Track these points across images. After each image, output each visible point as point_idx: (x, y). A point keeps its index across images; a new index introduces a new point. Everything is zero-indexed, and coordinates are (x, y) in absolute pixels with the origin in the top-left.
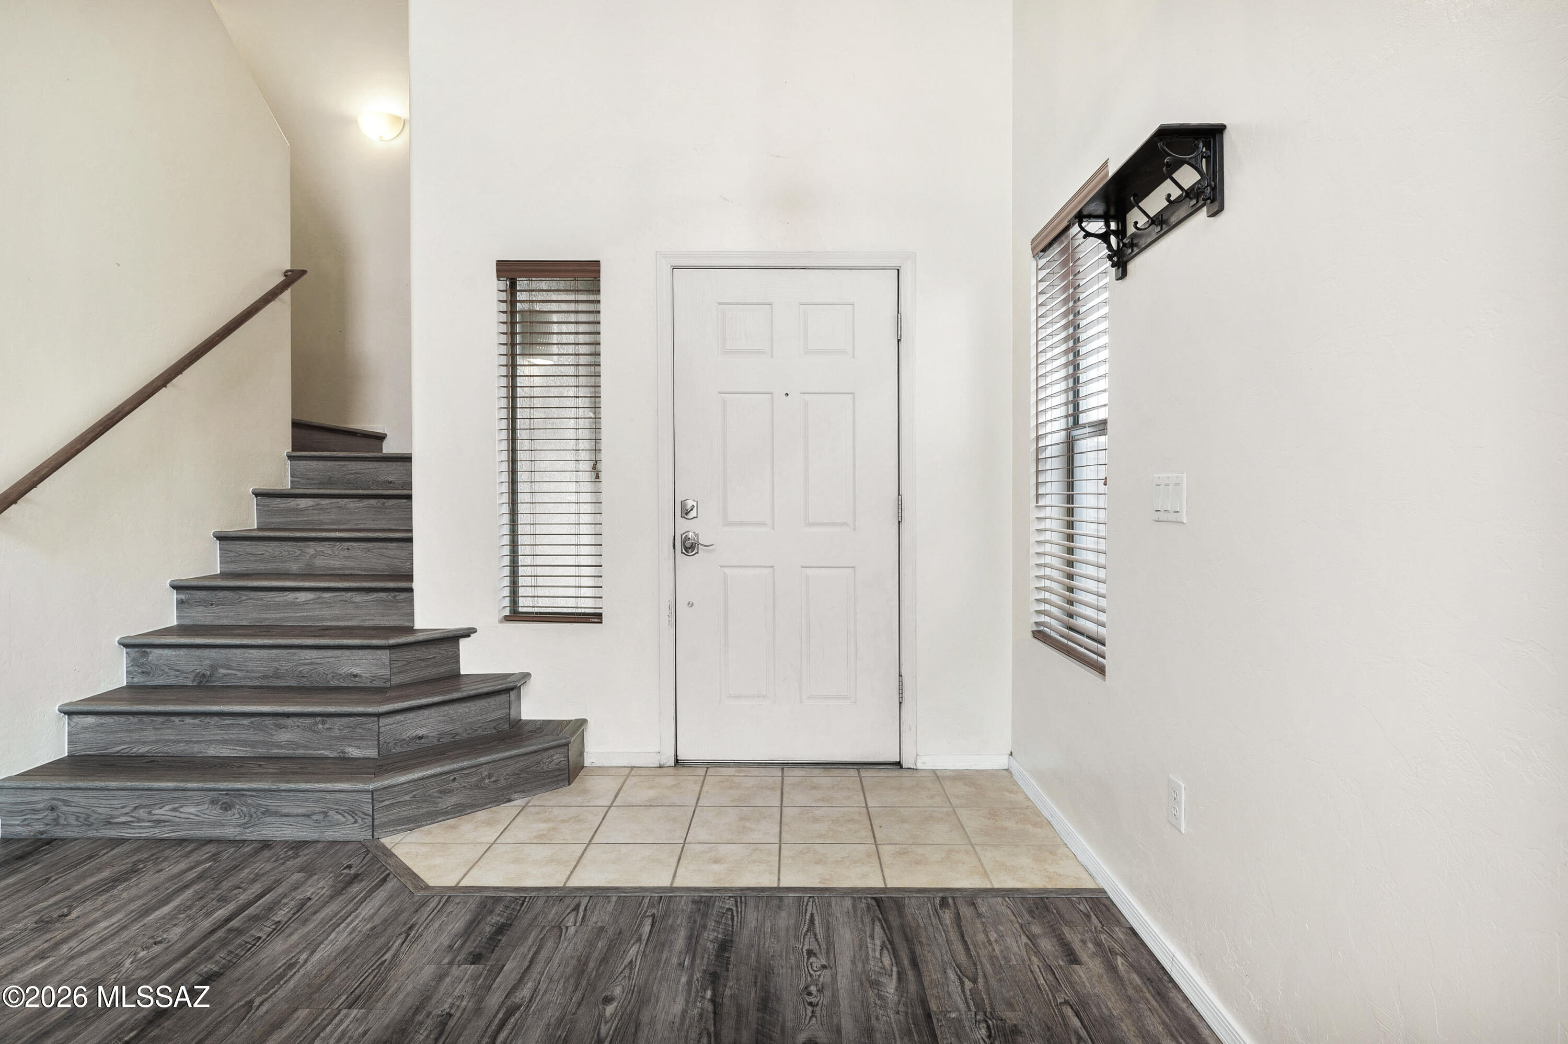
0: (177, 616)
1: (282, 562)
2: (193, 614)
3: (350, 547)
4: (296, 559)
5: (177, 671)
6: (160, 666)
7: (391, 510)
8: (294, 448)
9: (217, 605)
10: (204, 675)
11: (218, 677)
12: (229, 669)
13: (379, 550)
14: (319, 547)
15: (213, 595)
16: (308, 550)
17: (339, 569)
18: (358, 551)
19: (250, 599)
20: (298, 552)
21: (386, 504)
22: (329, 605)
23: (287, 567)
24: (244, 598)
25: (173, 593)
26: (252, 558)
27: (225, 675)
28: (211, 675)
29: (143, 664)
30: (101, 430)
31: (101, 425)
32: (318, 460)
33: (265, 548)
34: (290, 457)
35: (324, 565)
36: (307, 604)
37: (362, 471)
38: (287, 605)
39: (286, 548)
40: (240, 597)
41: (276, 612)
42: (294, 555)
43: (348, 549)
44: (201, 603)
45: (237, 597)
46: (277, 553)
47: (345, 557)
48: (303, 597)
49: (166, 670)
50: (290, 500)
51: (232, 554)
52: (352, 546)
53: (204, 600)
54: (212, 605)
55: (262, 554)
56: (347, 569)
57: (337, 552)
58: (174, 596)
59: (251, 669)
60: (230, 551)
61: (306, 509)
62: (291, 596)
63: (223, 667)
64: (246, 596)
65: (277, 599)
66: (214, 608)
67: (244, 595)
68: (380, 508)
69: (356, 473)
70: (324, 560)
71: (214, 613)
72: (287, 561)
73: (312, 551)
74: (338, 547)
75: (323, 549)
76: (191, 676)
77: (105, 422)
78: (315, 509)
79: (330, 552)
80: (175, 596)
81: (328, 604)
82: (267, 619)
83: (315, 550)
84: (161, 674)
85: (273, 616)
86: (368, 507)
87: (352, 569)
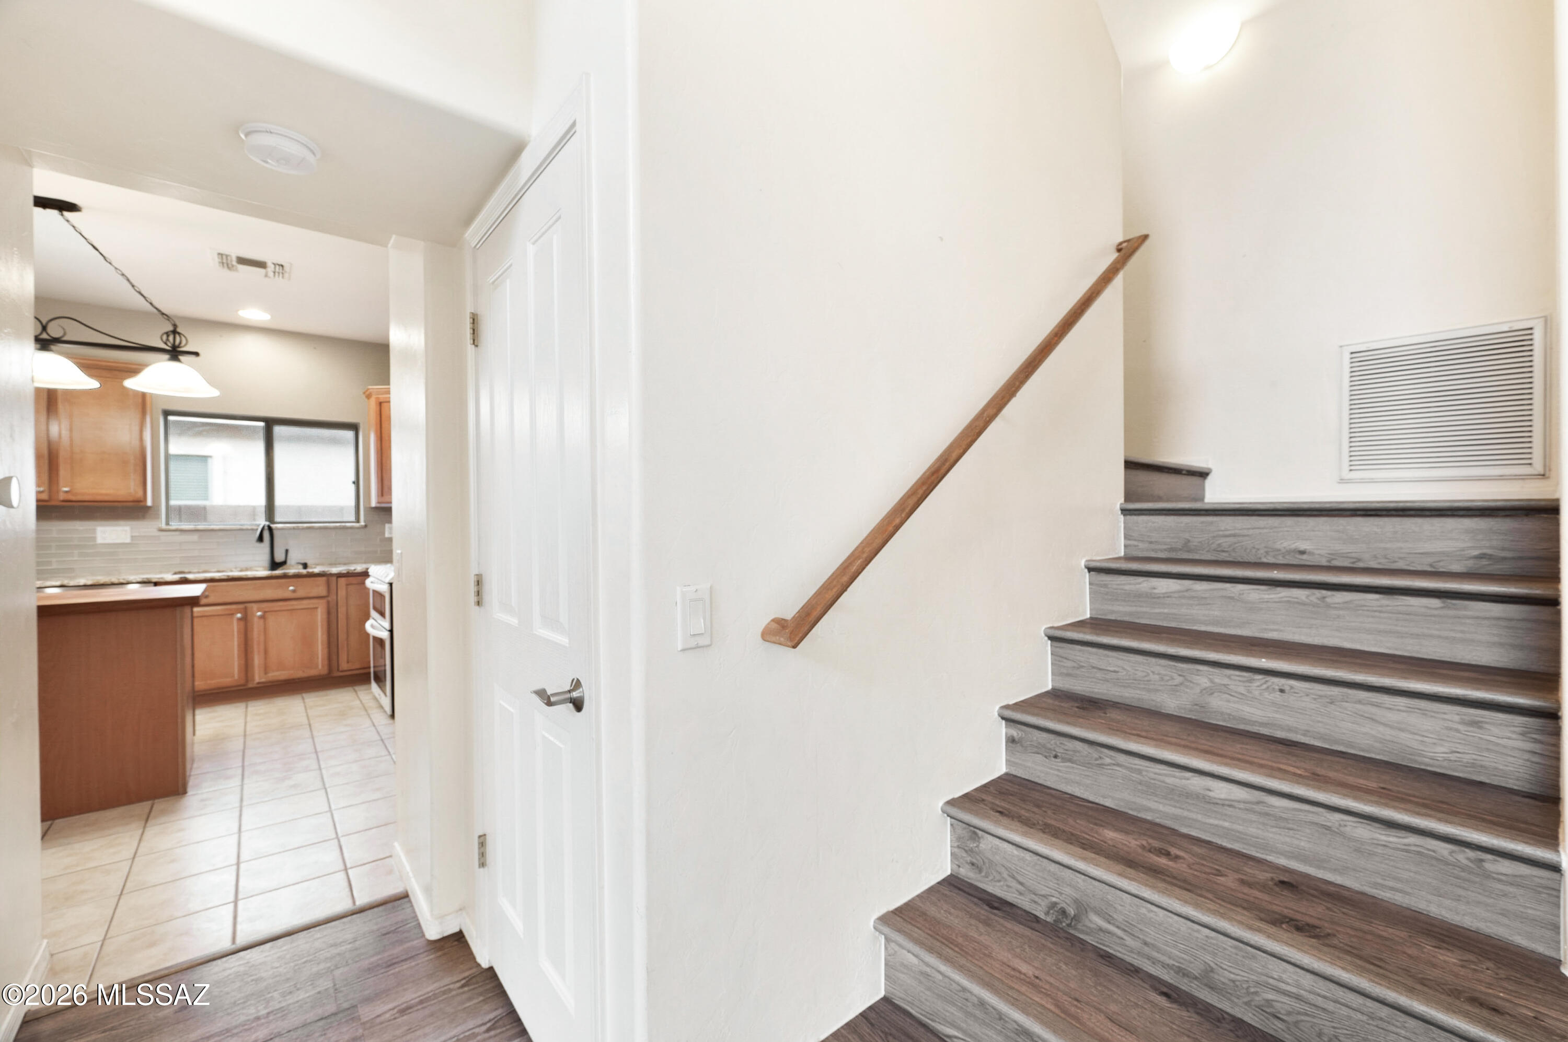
0: (1007, 761)
1: (1149, 691)
2: (1029, 764)
3: (1287, 688)
4: (1174, 690)
5: (1021, 884)
6: (996, 865)
7: (1341, 612)
8: (1128, 497)
9: (1065, 760)
10: (1063, 912)
11: (1089, 928)
12: (1109, 923)
13: (1359, 706)
14: (1220, 677)
15: (1058, 743)
16: (1196, 679)
17: (1262, 724)
18: (1307, 699)
19: (1118, 765)
20: (1178, 680)
21: (1328, 600)
22: (1283, 824)
23: (1158, 700)
24: (1108, 761)
25: (1002, 724)
26: (1099, 675)
27: (1101, 929)
28: (1076, 918)
29: (971, 850)
30: (924, 492)
31: (923, 484)
32: (1166, 515)
33: (1120, 663)
34: (1125, 511)
35: (1228, 711)
36: (1230, 806)
37: (1245, 532)
38: (1188, 796)
39: (1157, 669)
40: (1100, 758)
41: (1168, 802)
42: (1170, 683)
43: (1282, 691)
44: (1040, 749)
45: (1097, 757)
46: (1140, 674)
47: (1274, 704)
48: (1221, 790)
49: (1005, 875)
50: (1141, 579)
51: (1069, 664)
52: (1292, 687)
53: (1044, 746)
54: (1056, 757)
55: (1115, 672)
56: (1281, 728)
57: (1257, 693)
58: (1002, 730)
59: (1153, 942)
60: (1066, 659)
61: (1168, 596)
62: (1197, 783)
63: (1098, 913)
64: (1111, 757)
65: (1169, 780)
66: (1058, 763)
67: (1108, 757)
68: (1315, 605)
69: (1234, 535)
70: (1229, 701)
71: (1058, 770)
72: (1157, 690)
73: (1204, 682)
74: (1258, 683)
75: (1226, 681)
76: (1044, 903)
77: (928, 478)
78: (1184, 597)
79: (1242, 689)
80: (1004, 730)
81: (1279, 820)
82: (1149, 809)
83: (1212, 681)
84: (998, 877)
85: (1161, 808)
86: (1288, 602)
87: (1290, 730)
